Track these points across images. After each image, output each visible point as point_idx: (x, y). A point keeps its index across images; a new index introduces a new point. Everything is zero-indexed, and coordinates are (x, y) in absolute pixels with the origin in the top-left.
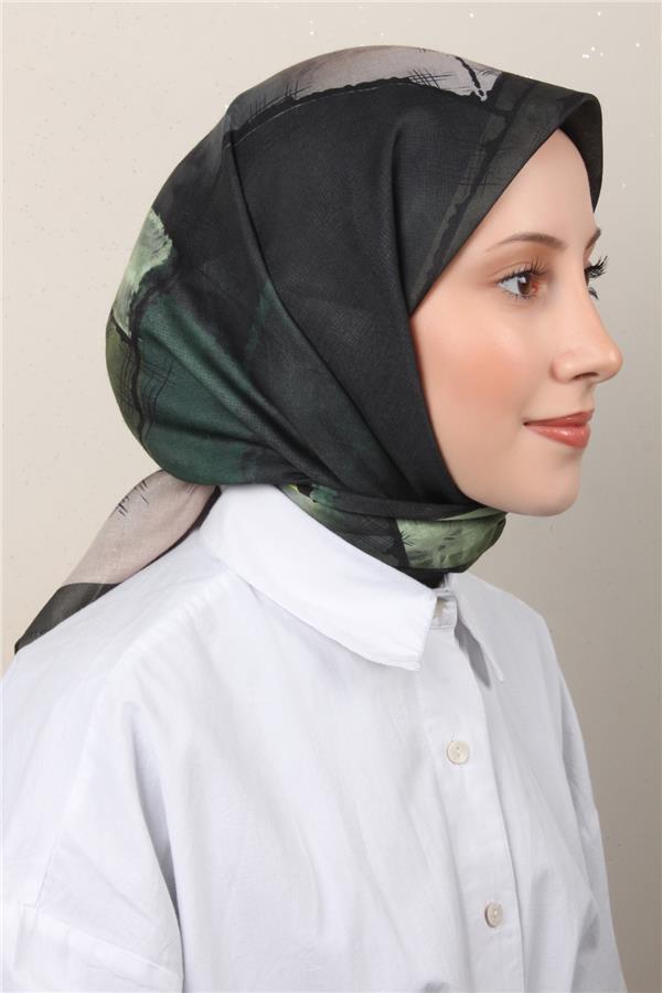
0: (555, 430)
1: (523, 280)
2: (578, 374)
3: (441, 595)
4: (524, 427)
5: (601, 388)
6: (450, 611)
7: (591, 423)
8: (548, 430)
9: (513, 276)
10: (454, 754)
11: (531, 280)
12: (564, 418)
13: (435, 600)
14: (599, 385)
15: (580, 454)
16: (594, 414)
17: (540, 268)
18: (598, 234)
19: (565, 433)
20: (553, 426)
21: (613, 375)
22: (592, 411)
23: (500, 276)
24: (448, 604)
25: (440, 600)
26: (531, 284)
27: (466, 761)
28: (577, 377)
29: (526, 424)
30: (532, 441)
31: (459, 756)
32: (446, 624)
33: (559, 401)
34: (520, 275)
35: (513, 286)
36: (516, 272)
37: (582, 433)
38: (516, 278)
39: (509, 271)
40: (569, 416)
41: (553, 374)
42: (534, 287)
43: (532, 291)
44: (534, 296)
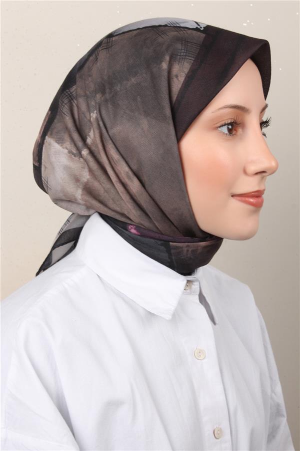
0: (247, 199)
1: (230, 127)
2: (257, 172)
3: (189, 279)
4: (231, 198)
5: (269, 179)
6: (195, 287)
7: (264, 196)
8: (244, 199)
9: (225, 125)
10: (199, 354)
11: (234, 127)
12: (251, 193)
13: (186, 281)
14: (267, 177)
15: (259, 211)
16: (265, 192)
17: (238, 121)
18: (266, 106)
19: (252, 200)
20: (246, 197)
21: (273, 173)
22: (264, 190)
23: (219, 125)
24: (194, 283)
25: (188, 281)
26: (234, 129)
27: (204, 359)
28: (257, 174)
29: (232, 196)
30: (236, 204)
31: (200, 356)
32: (194, 293)
33: (249, 185)
34: (228, 124)
35: (225, 129)
36: (227, 123)
37: (260, 200)
38: (227, 126)
39: (223, 123)
40: (254, 192)
41: (245, 172)
42: (235, 130)
43: (234, 132)
44: (235, 134)
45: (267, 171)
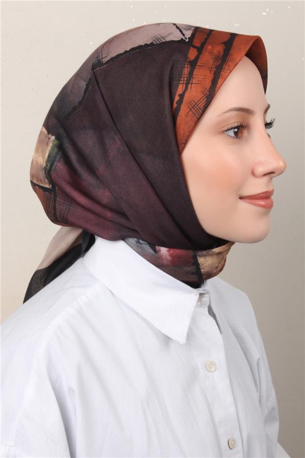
1: (236, 130)
2: (265, 173)
3: (201, 292)
4: (240, 200)
6: (206, 299)
8: (252, 201)
9: (231, 129)
10: (210, 366)
11: (240, 130)
12: (259, 194)
13: (199, 295)
15: (269, 212)
18: (268, 107)
19: (262, 203)
20: (255, 199)
22: (273, 191)
23: (225, 128)
24: (205, 296)
25: (201, 295)
26: (239, 132)
27: (214, 371)
28: (265, 175)
29: (240, 198)
31: (211, 368)
32: (204, 305)
33: (257, 187)
34: (234, 128)
35: (231, 133)
36: (233, 126)
37: (270, 202)
38: (233, 130)
39: (230, 126)
40: (261, 193)
41: (253, 174)
42: (241, 132)
43: (240, 135)
44: (242, 137)
45: (276, 172)
